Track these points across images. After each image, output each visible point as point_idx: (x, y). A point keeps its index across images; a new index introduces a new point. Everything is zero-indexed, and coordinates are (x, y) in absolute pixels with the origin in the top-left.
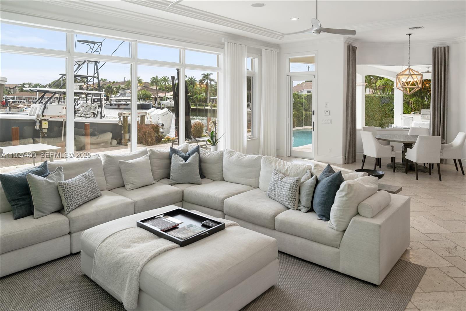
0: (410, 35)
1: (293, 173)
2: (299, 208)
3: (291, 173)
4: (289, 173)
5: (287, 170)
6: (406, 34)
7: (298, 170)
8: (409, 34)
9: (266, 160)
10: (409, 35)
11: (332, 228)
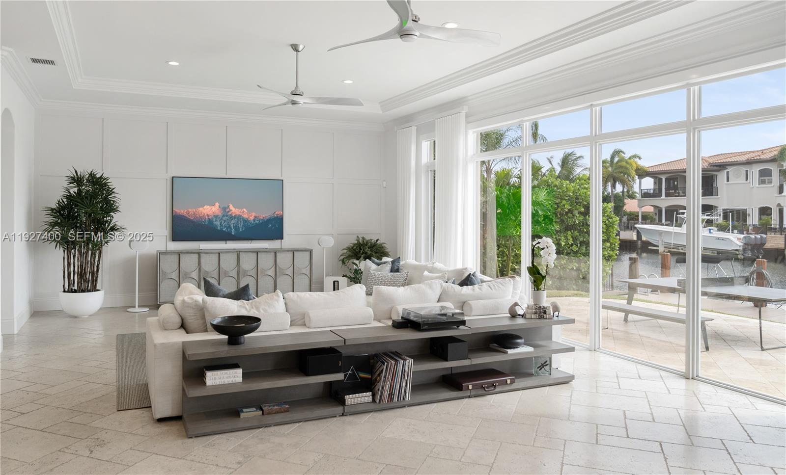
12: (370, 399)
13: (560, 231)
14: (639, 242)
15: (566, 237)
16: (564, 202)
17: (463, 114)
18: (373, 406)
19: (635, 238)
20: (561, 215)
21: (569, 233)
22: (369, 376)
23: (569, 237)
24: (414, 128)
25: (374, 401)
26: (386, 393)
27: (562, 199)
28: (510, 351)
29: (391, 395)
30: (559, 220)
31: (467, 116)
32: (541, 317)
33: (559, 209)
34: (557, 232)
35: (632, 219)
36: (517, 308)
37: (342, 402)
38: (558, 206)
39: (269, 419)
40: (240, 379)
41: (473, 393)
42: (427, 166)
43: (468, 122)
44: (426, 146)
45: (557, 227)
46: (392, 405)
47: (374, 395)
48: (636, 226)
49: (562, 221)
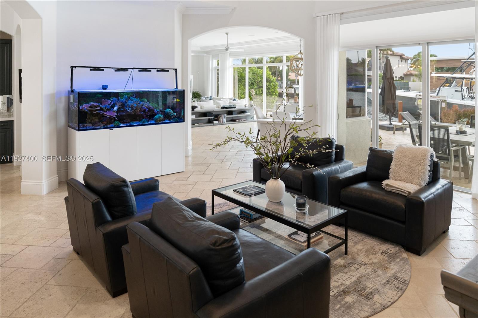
12: (218, 122)
13: (257, 89)
14: (295, 94)
15: (259, 91)
16: (258, 77)
17: (228, 54)
18: (219, 124)
19: (293, 92)
20: (258, 82)
21: (260, 89)
22: (217, 119)
23: (260, 91)
24: (211, 55)
25: (219, 123)
26: (221, 121)
27: (258, 76)
28: (245, 114)
29: (222, 121)
30: (256, 84)
31: (229, 54)
32: (251, 107)
33: (256, 80)
34: (256, 89)
35: (293, 83)
36: (246, 105)
37: (213, 123)
38: (256, 79)
39: (200, 125)
40: (195, 117)
41: (238, 122)
42: (215, 68)
43: (230, 56)
44: (215, 62)
45: (256, 87)
46: (222, 124)
47: (219, 122)
48: (293, 86)
49: (258, 85)
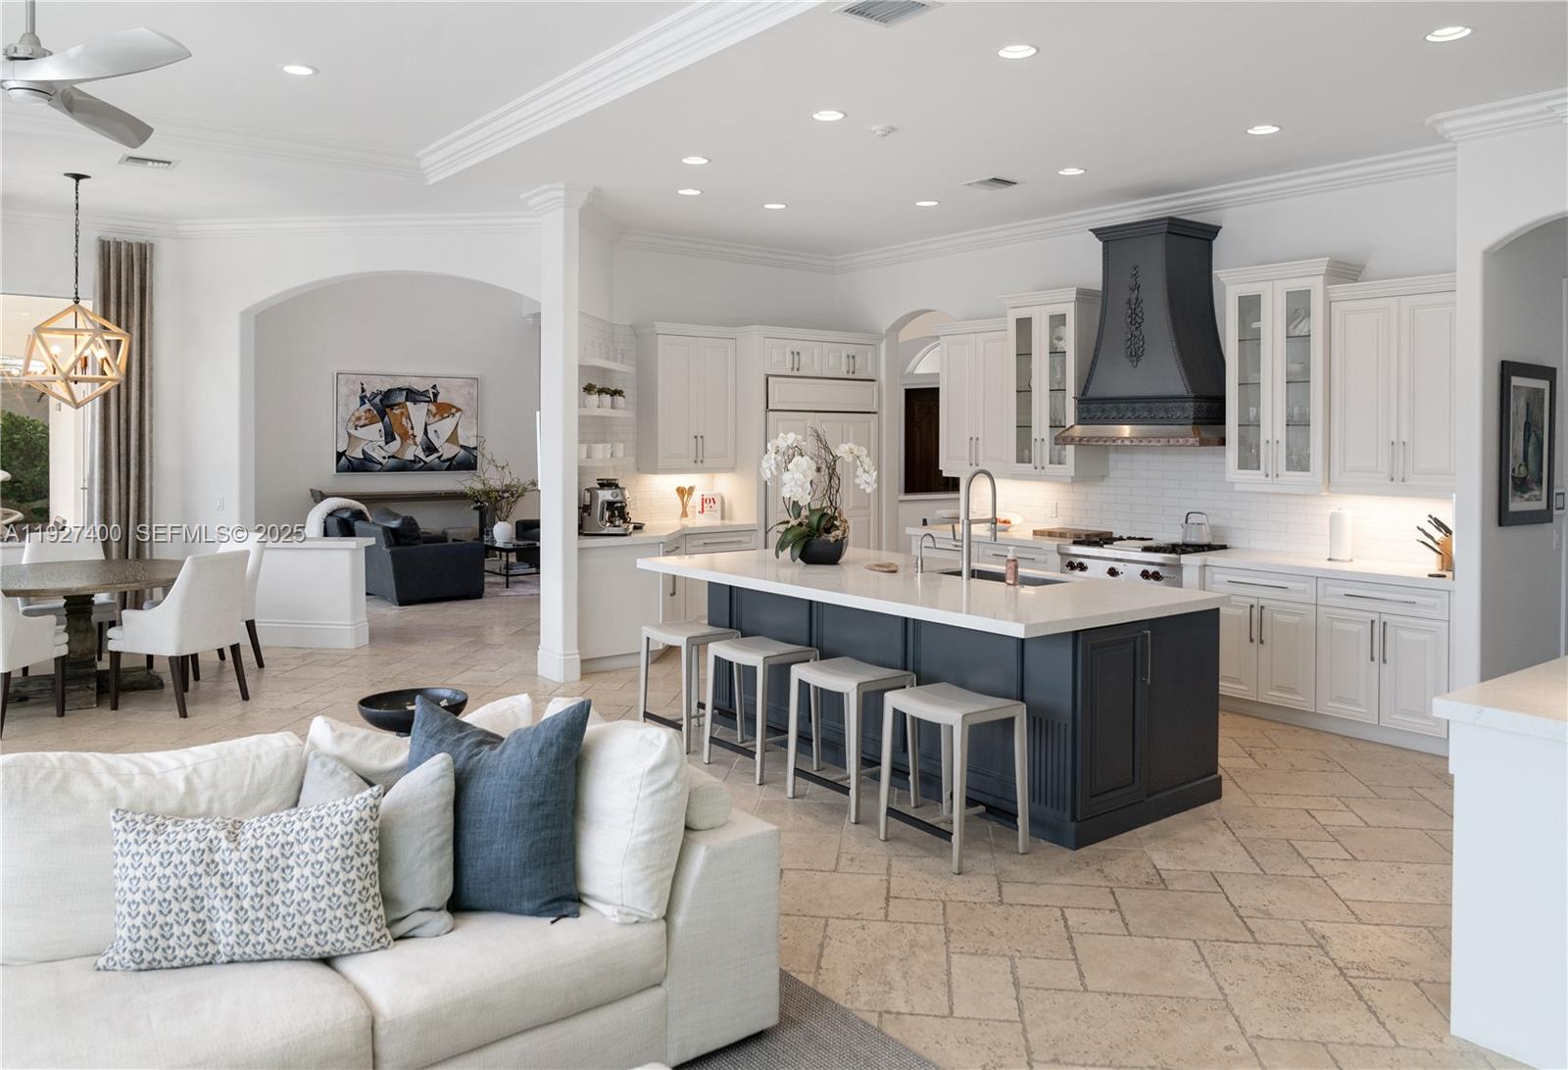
0: (80, 181)
1: (229, 796)
2: (402, 928)
3: (222, 797)
4: (210, 801)
5: (190, 790)
6: (65, 175)
7: (253, 769)
8: (78, 177)
9: (25, 778)
10: (77, 181)
11: (637, 922)
